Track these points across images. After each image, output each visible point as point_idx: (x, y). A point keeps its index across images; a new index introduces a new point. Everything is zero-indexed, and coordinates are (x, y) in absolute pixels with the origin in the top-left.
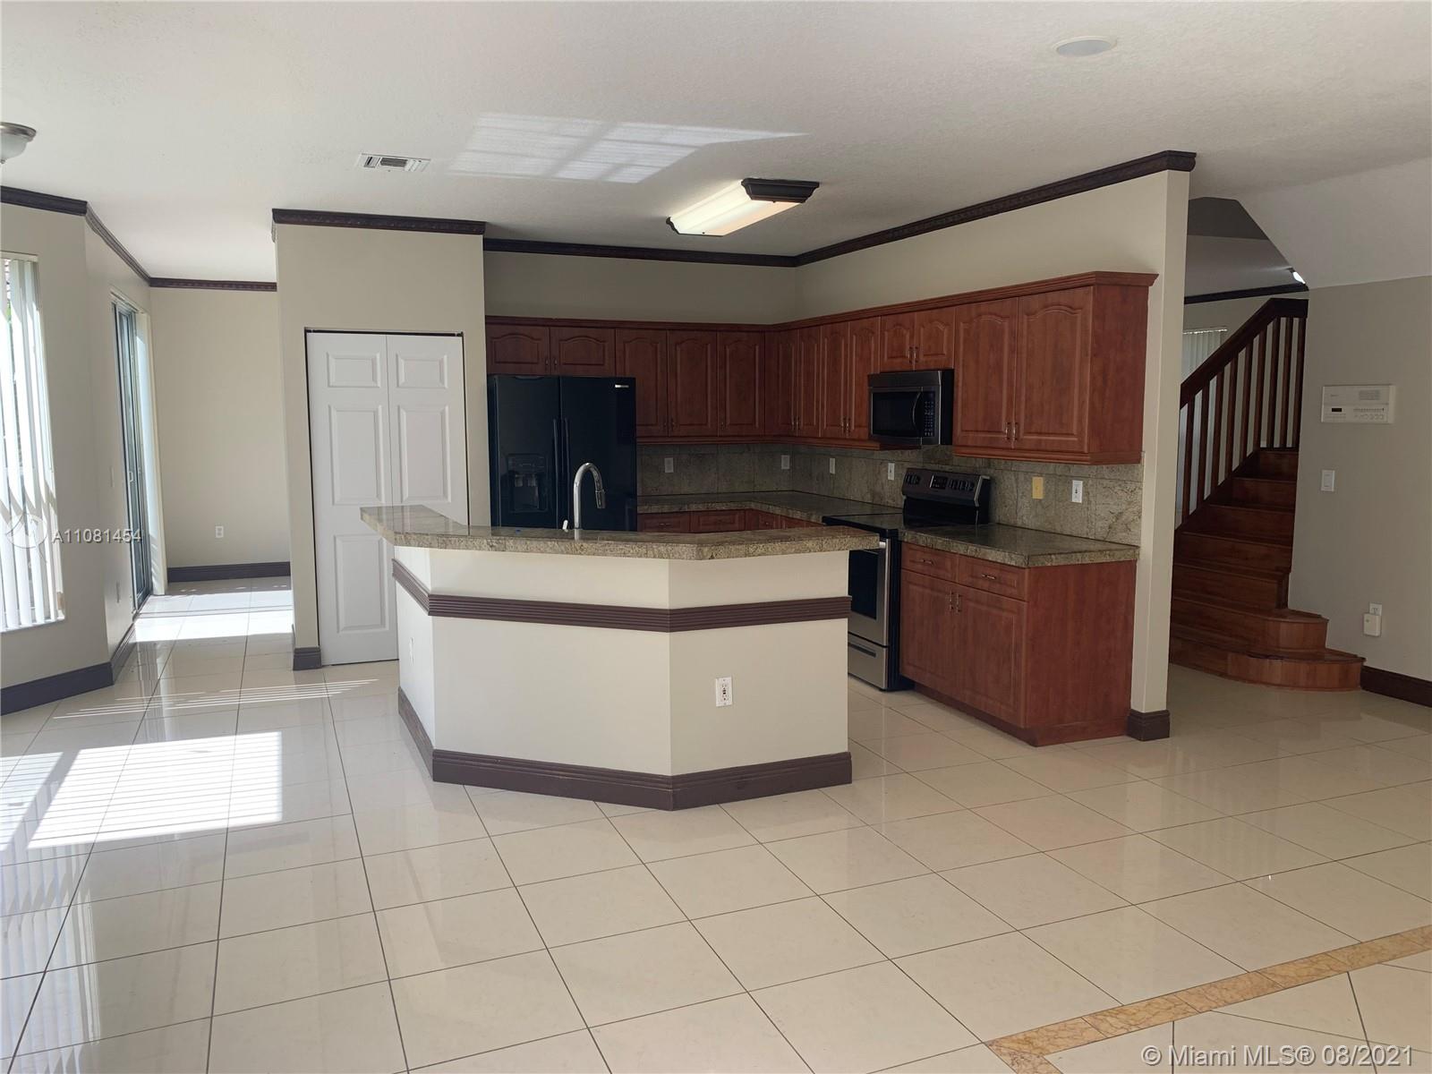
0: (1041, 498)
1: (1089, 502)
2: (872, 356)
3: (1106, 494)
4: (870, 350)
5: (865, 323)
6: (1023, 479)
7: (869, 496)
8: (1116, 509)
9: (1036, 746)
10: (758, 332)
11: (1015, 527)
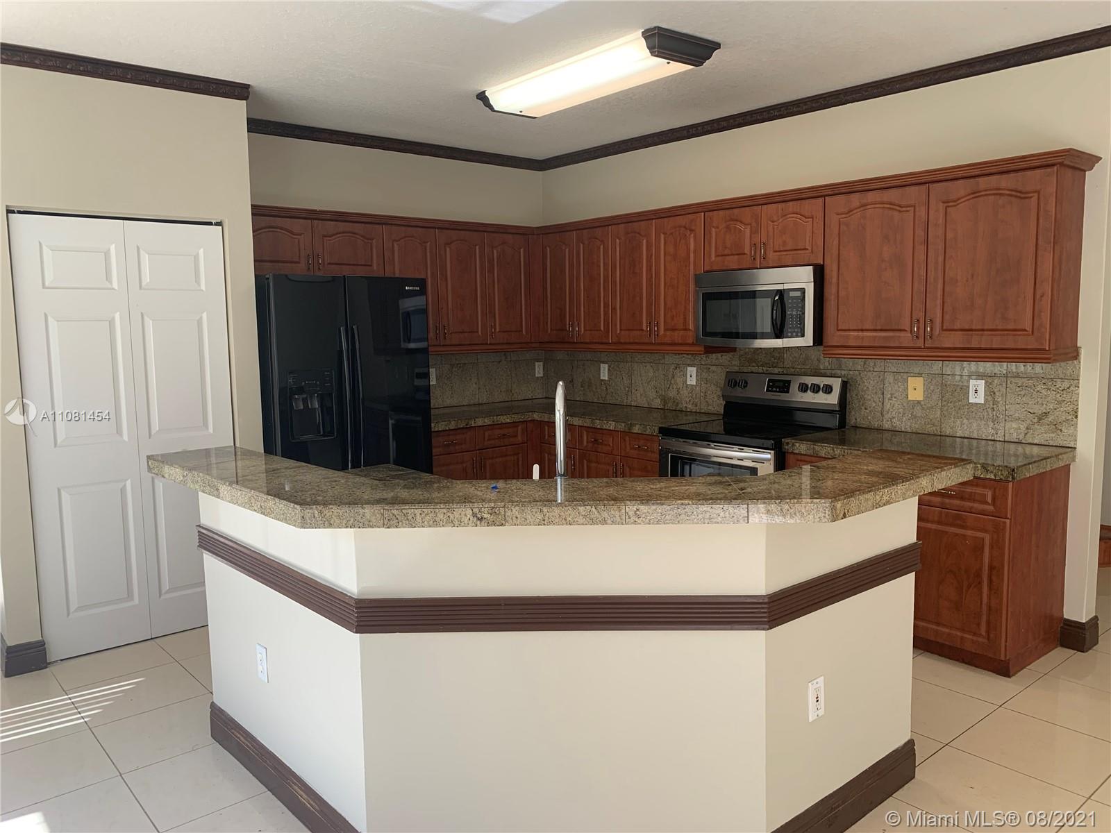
0: (921, 399)
1: (995, 402)
2: (692, 255)
3: (1023, 393)
4: (688, 250)
5: (681, 221)
6: (892, 381)
7: (659, 401)
8: (1039, 410)
9: (1009, 676)
10: (523, 234)
11: (880, 430)
